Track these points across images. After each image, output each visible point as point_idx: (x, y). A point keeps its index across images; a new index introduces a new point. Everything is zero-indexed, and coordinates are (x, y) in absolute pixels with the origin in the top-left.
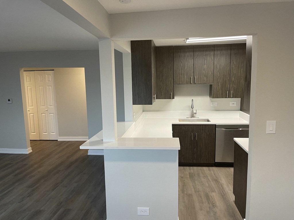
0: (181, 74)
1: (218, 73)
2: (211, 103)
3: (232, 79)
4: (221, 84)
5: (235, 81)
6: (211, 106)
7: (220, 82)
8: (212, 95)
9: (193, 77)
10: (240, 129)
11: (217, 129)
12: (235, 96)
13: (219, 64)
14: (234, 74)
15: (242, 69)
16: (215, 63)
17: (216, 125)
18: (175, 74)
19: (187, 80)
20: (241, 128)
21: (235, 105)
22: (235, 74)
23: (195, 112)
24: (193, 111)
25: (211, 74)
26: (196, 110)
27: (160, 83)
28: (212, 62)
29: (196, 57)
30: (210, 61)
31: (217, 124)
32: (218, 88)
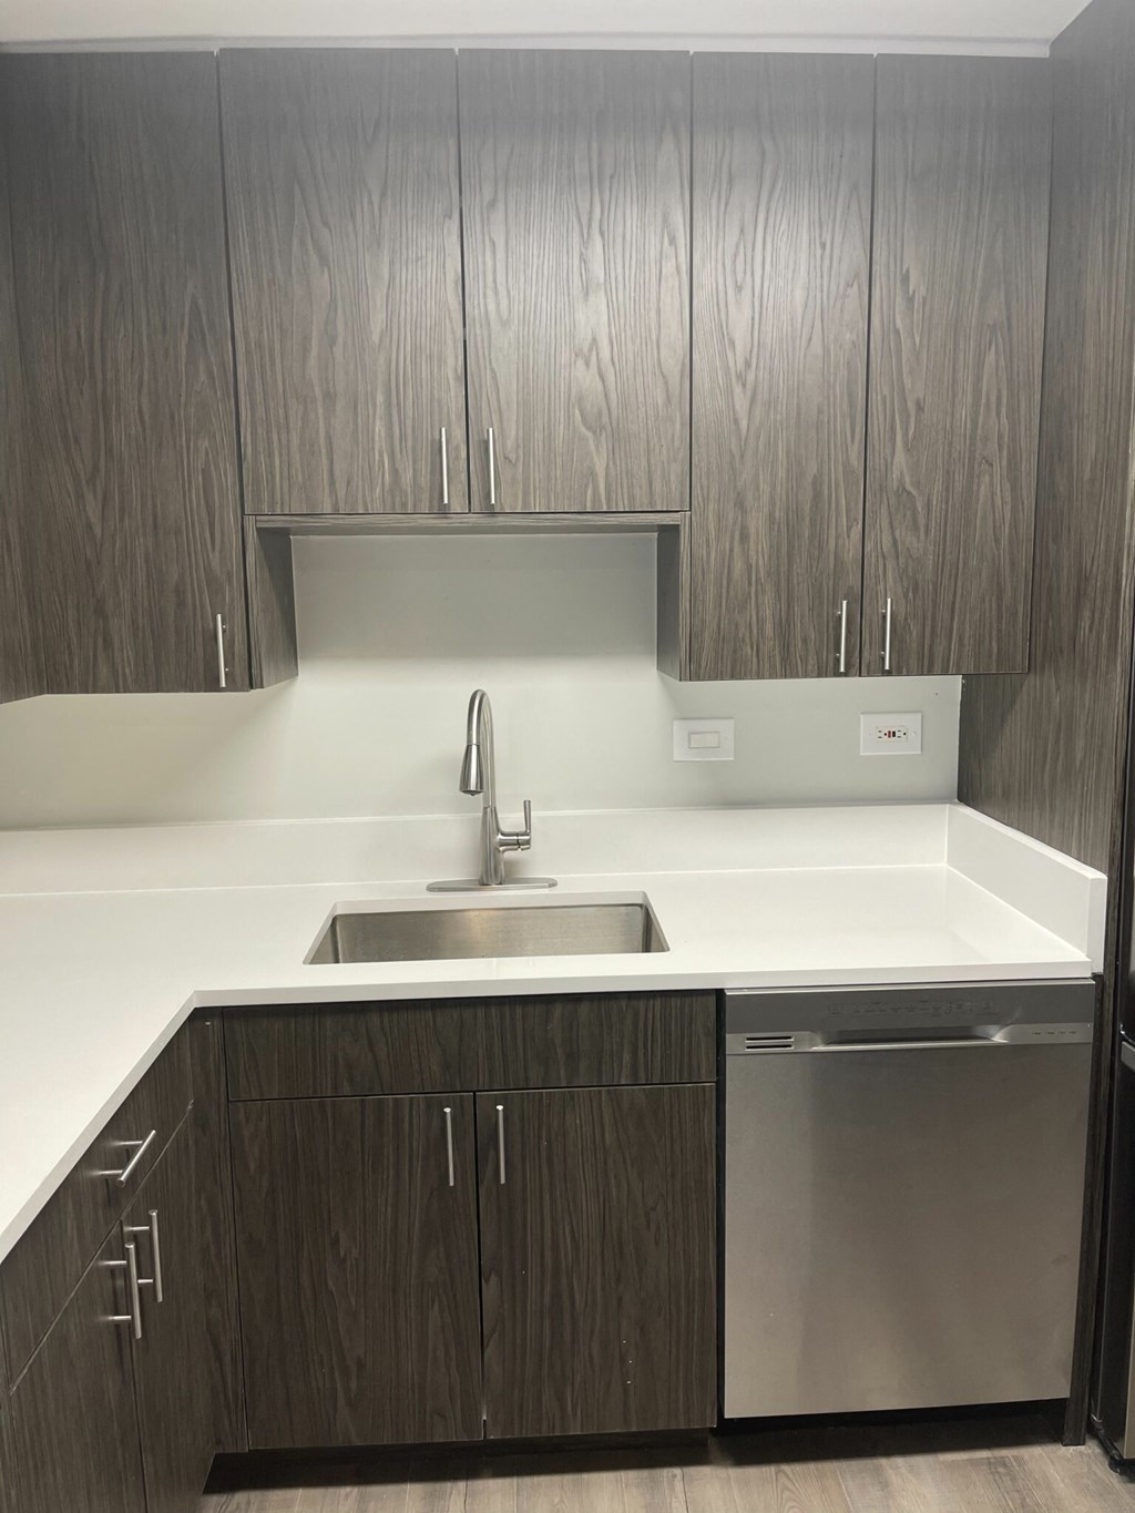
0: (330, 397)
1: (738, 390)
2: (677, 724)
3: (888, 466)
4: (771, 515)
5: (917, 484)
6: (677, 757)
7: (766, 498)
8: (684, 644)
9: (460, 434)
10: (999, 1038)
11: (735, 1043)
12: (914, 660)
13: (747, 292)
14: (905, 412)
15: (991, 357)
16: (704, 277)
17: (720, 993)
18: (251, 392)
19: (395, 472)
20: (1000, 1020)
21: (908, 747)
22: (919, 407)
23: (511, 820)
24: (490, 813)
25: (668, 399)
26: (527, 806)
27: (80, 496)
28: (669, 267)
29: (487, 196)
30: (653, 253)
31: (732, 986)
32: (738, 566)
